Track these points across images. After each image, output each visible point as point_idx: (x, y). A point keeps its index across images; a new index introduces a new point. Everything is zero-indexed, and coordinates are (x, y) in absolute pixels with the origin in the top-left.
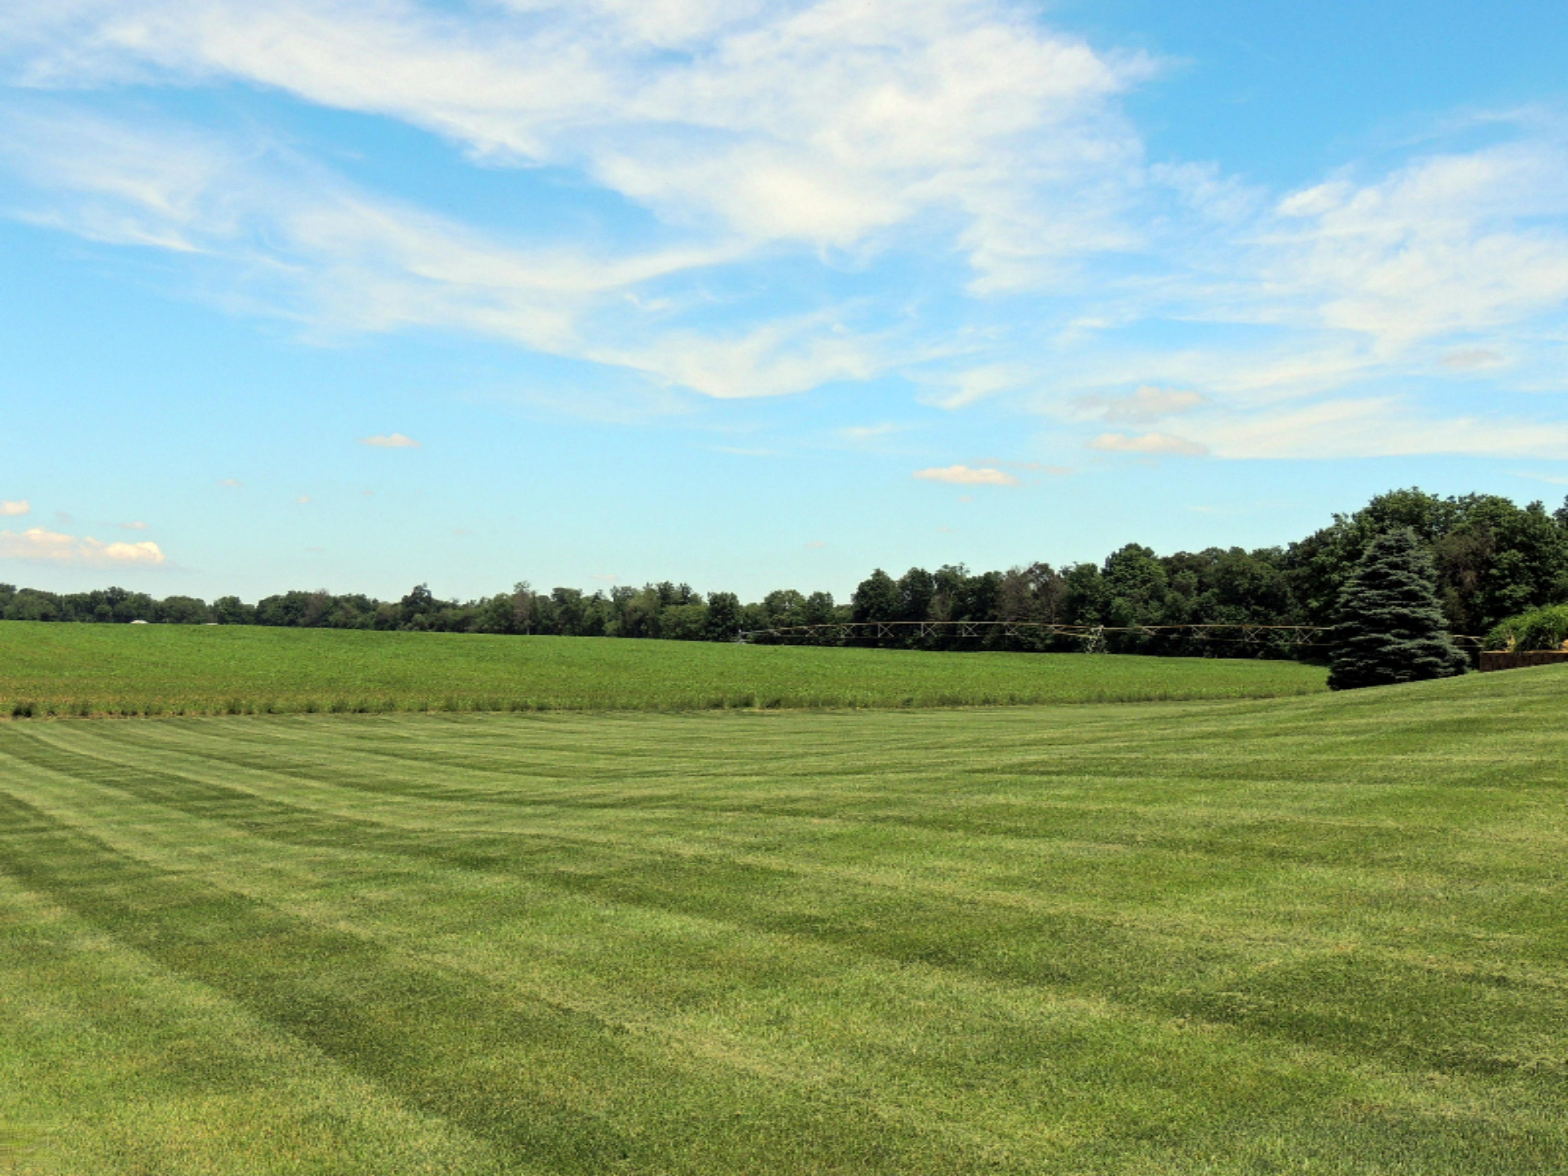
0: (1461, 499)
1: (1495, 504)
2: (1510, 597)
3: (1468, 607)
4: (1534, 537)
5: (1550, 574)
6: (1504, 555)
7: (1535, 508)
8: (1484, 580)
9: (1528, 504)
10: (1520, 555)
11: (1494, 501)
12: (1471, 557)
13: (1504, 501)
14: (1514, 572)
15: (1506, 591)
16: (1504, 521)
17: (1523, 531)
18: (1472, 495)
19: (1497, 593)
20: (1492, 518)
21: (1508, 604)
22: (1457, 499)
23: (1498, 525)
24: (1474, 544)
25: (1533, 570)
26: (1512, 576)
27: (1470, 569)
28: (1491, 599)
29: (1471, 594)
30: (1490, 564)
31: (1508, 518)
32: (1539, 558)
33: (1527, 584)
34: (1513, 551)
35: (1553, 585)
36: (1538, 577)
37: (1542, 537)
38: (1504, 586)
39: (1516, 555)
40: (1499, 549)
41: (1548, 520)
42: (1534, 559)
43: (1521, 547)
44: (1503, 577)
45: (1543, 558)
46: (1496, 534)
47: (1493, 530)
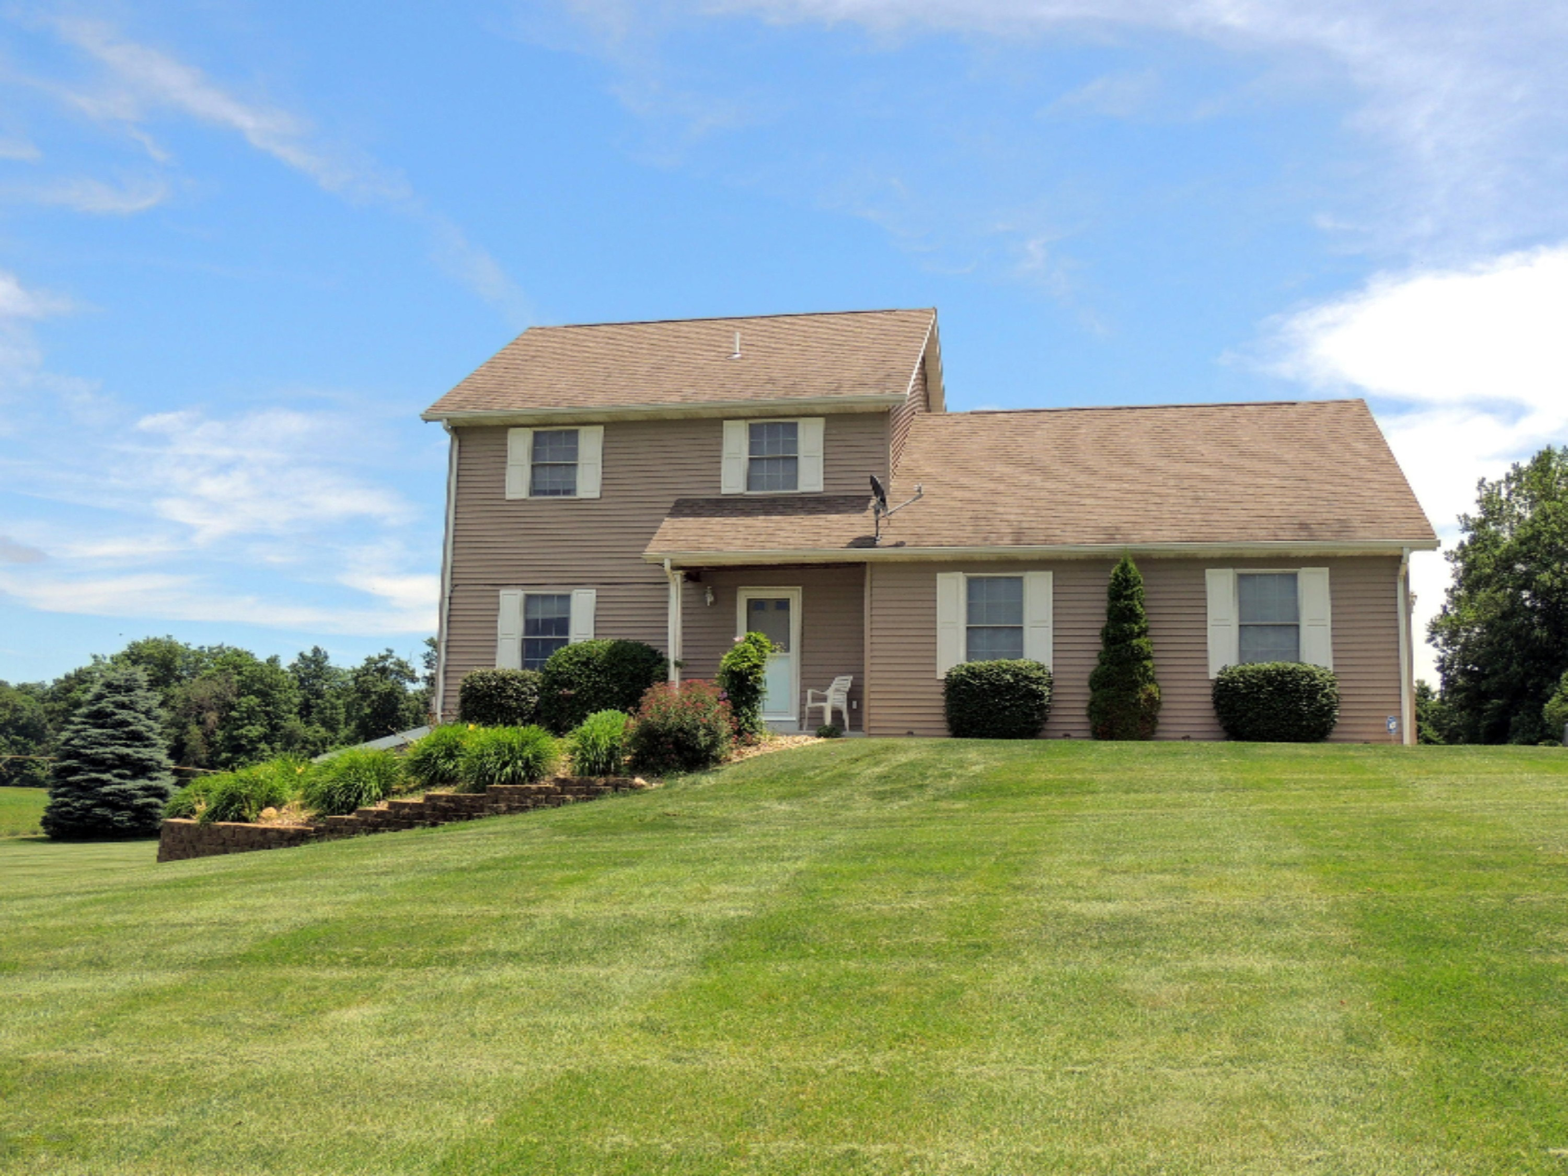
0: (210, 649)
1: (239, 656)
2: (246, 736)
3: (211, 745)
4: (271, 687)
5: (281, 718)
6: (243, 699)
7: (273, 661)
8: (225, 721)
9: (268, 657)
10: (257, 700)
11: (238, 653)
12: (214, 700)
13: (247, 653)
14: (251, 715)
15: (243, 731)
16: (246, 670)
17: (261, 680)
18: (220, 647)
19: (235, 733)
20: (235, 667)
21: (244, 742)
22: (206, 650)
23: (240, 673)
24: (218, 689)
25: (267, 714)
26: (249, 718)
27: (212, 709)
28: (231, 738)
29: (213, 733)
30: (232, 708)
31: (250, 669)
32: (273, 703)
33: (262, 725)
34: (252, 697)
35: (283, 727)
36: (271, 719)
37: (277, 686)
38: (242, 727)
39: (254, 700)
40: (239, 695)
41: (283, 672)
42: (268, 705)
43: (258, 693)
44: (242, 719)
45: (275, 704)
46: (238, 681)
47: (237, 677)
